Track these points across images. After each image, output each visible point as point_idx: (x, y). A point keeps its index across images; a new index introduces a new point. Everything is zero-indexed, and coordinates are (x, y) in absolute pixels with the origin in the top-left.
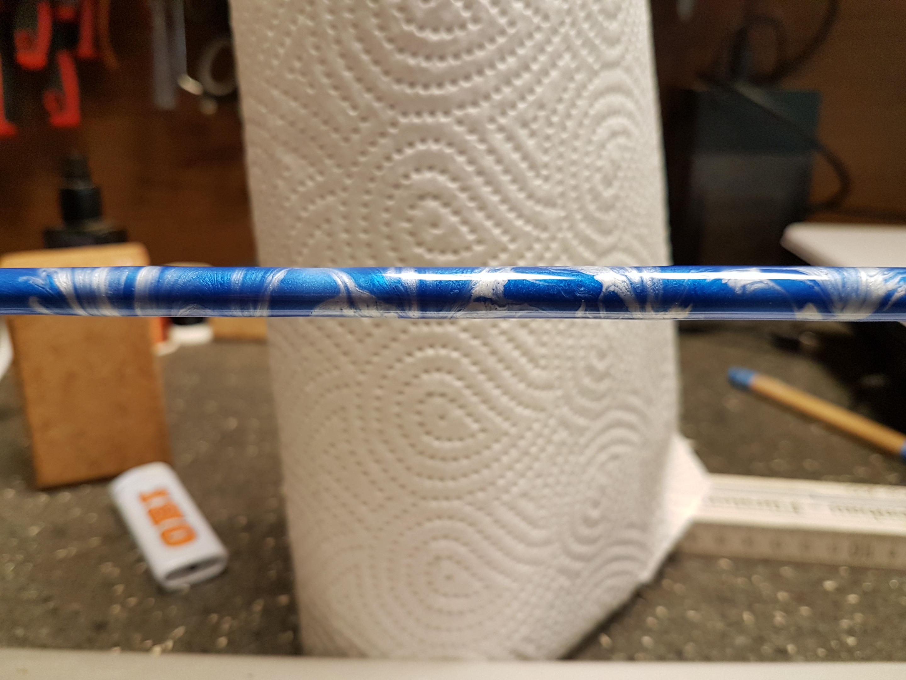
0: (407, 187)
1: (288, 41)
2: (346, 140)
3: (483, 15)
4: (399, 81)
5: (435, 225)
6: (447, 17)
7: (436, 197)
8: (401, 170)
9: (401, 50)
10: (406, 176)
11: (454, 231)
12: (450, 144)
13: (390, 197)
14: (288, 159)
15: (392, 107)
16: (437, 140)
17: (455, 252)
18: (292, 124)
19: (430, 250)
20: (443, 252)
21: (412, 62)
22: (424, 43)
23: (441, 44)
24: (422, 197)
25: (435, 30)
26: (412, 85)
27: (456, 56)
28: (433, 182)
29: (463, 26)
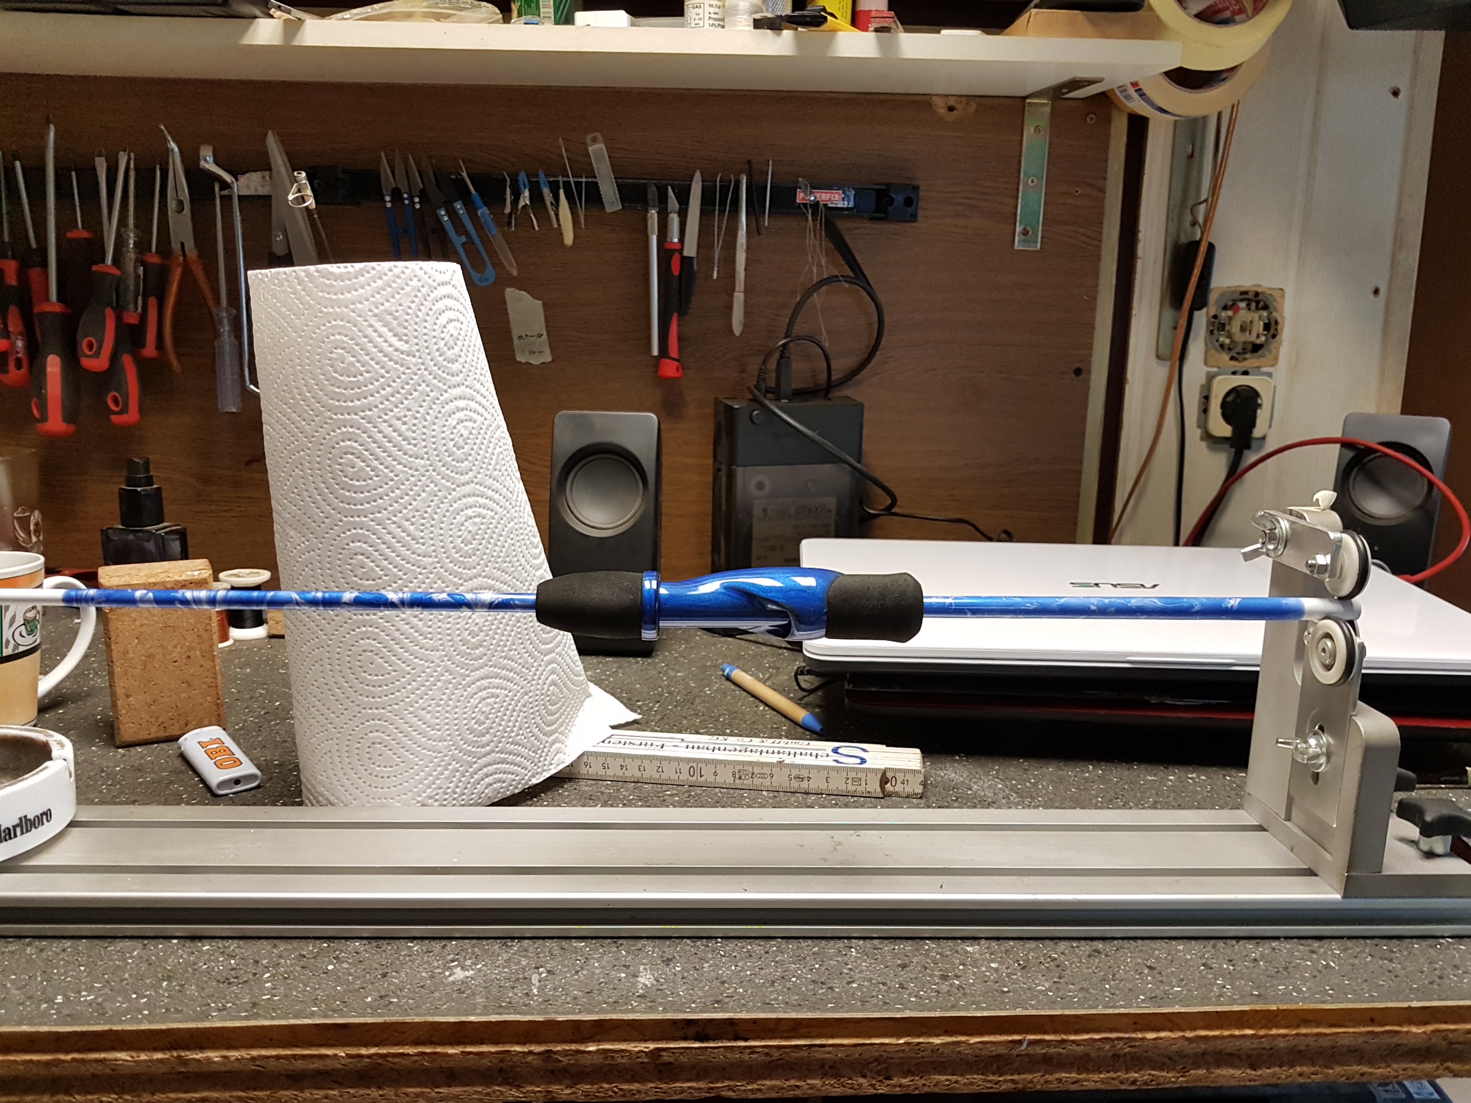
0: (349, 549)
1: (291, 479)
2: (319, 526)
3: (381, 473)
4: (342, 502)
5: (363, 567)
6: (363, 475)
7: (362, 554)
8: (345, 542)
9: (343, 489)
10: (348, 545)
11: (373, 570)
12: (368, 530)
13: (341, 554)
14: (292, 533)
15: (340, 513)
16: (361, 529)
17: (374, 580)
18: (294, 517)
19: (361, 579)
20: (367, 580)
21: (348, 494)
22: (353, 485)
23: (361, 486)
24: (356, 554)
25: (358, 481)
26: (348, 504)
27: (368, 492)
28: (360, 547)
29: (371, 479)
